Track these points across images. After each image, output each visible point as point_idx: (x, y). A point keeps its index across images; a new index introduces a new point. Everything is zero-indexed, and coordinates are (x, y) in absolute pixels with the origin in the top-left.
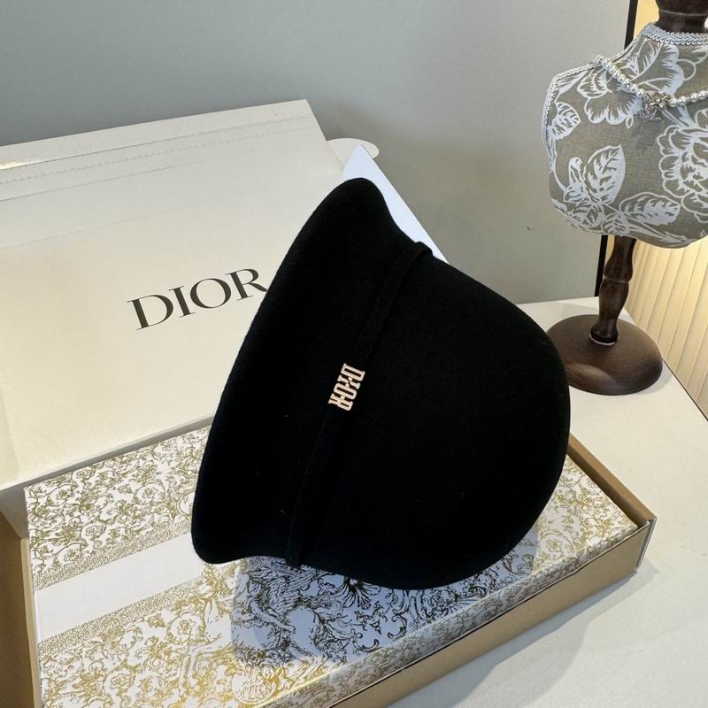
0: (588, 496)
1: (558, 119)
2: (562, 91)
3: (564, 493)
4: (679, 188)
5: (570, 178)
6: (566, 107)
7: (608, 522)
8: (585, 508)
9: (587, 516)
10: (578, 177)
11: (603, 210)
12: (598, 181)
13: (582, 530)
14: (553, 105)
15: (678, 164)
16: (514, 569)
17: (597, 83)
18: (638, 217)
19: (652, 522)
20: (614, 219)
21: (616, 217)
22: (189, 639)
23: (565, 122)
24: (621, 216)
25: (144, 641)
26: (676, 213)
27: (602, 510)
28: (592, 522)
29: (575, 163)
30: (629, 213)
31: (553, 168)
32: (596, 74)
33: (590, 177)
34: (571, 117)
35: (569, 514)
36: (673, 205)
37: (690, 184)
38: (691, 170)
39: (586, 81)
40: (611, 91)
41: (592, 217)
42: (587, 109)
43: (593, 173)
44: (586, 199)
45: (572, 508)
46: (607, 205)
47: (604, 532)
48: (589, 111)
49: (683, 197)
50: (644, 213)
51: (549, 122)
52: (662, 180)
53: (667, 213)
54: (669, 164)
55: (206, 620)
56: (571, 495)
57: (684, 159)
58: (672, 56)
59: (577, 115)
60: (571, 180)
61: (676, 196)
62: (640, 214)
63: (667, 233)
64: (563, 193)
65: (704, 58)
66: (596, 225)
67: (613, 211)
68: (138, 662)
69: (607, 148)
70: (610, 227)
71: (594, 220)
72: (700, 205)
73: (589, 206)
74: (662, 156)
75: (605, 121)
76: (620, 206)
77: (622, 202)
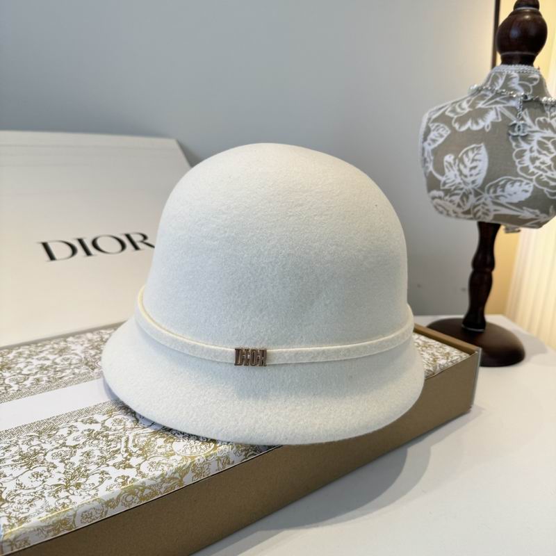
2: (434, 117)
4: (530, 171)
10: (452, 167)
11: (472, 191)
12: (468, 169)
14: (427, 127)
15: (527, 156)
18: (501, 198)
24: (487, 197)
26: (531, 189)
29: (449, 158)
30: (493, 195)
33: (462, 167)
36: (527, 184)
37: (538, 168)
38: (537, 158)
39: (452, 108)
40: (471, 110)
41: (465, 199)
42: (455, 123)
43: (463, 163)
44: (460, 183)
46: (476, 188)
48: (457, 124)
49: (534, 177)
50: (505, 194)
52: (516, 167)
53: (523, 191)
54: (521, 155)
57: (531, 151)
58: (514, 80)
59: (447, 128)
60: (446, 170)
61: (528, 177)
62: (502, 196)
63: (524, 208)
64: (439, 181)
65: (538, 82)
66: (467, 207)
67: (481, 194)
68: (77, 443)
69: (473, 146)
70: (478, 211)
71: (465, 203)
72: (548, 183)
73: (462, 189)
74: (514, 150)
75: (469, 129)
76: (486, 189)
77: (487, 186)
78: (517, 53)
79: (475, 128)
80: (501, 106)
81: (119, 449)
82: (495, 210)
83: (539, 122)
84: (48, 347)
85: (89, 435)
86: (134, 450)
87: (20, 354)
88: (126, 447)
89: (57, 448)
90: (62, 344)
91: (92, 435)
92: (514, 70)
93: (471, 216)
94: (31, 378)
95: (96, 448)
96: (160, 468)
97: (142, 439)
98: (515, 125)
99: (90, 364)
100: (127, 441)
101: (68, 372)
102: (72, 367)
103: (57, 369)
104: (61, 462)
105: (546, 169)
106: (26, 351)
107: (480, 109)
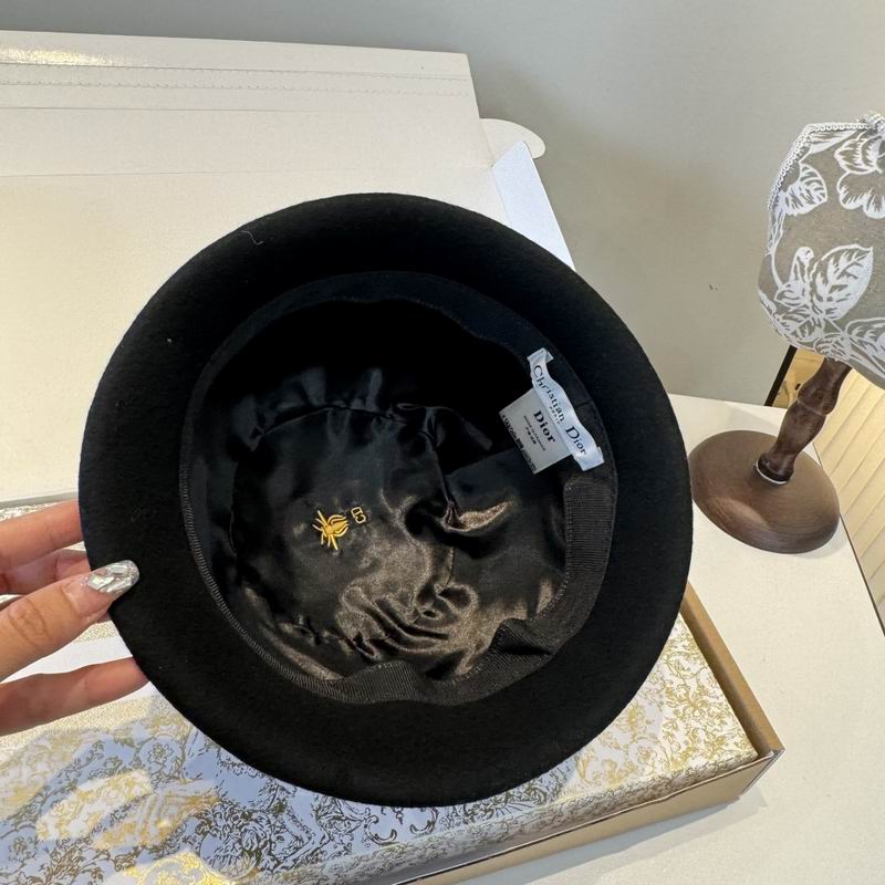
0: (705, 698)
1: (797, 187)
2: (814, 149)
3: (675, 686)
5: (792, 273)
6: (812, 174)
7: (721, 740)
8: (697, 713)
9: (699, 726)
10: (803, 275)
11: (823, 325)
12: (828, 287)
13: (687, 743)
14: (795, 166)
16: (589, 777)
17: (864, 153)
18: (868, 346)
19: (777, 753)
20: (834, 339)
21: (838, 338)
22: (159, 771)
23: (806, 194)
24: (846, 339)
25: (103, 760)
27: (717, 721)
28: (701, 735)
29: (804, 254)
30: (856, 339)
31: (772, 251)
32: (866, 140)
33: (819, 280)
34: (816, 190)
35: (674, 717)
39: (850, 146)
40: (880, 171)
41: (807, 330)
42: (841, 186)
43: (824, 275)
44: (805, 306)
45: (681, 708)
46: (831, 321)
47: (713, 754)
48: (844, 189)
50: (876, 344)
51: (784, 187)
55: (186, 751)
56: (683, 691)
59: (825, 189)
60: (792, 275)
62: (871, 344)
64: (777, 288)
67: (834, 330)
69: (854, 246)
73: (806, 316)
75: (860, 209)
76: (847, 327)
77: (851, 323)
79: (871, 212)
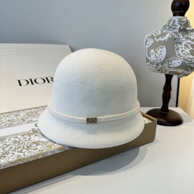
2: (149, 36)
4: (181, 55)
10: (153, 54)
11: (160, 63)
12: (159, 55)
14: (147, 40)
15: (180, 49)
17: (158, 32)
20: (163, 66)
24: (166, 65)
26: (181, 62)
29: (152, 51)
30: (168, 64)
31: (147, 55)
34: (151, 41)
36: (180, 60)
37: (184, 54)
38: (184, 51)
40: (161, 33)
41: (157, 66)
42: (155, 38)
43: (157, 53)
44: (155, 60)
49: (182, 58)
50: (172, 64)
51: (146, 44)
52: (176, 54)
53: (178, 62)
54: (178, 49)
57: (182, 48)
58: (176, 22)
59: (153, 40)
60: (151, 55)
61: (180, 57)
62: (171, 64)
63: (179, 69)
64: (149, 59)
65: (185, 22)
66: (159, 69)
67: (163, 64)
68: (9, 144)
69: (161, 46)
70: (163, 70)
71: (158, 67)
72: (187, 60)
73: (156, 62)
74: (176, 48)
75: (160, 40)
76: (165, 62)
77: (166, 61)
78: (178, 12)
79: (162, 40)
80: (171, 31)
81: (21, 147)
82: (169, 70)
83: (185, 37)
84: (13, 114)
85: (14, 142)
86: (25, 147)
87: (4, 116)
88: (23, 146)
89: (3, 145)
90: (18, 113)
91: (15, 142)
92: (177, 18)
93: (161, 72)
94: (4, 123)
95: (15, 146)
96: (31, 153)
97: (29, 144)
98: (176, 38)
99: (24, 120)
100: (24, 145)
101: (16, 122)
102: (18, 120)
103: (13, 121)
104: (2, 149)
105: (187, 54)
106: (6, 115)
107: (164, 33)
